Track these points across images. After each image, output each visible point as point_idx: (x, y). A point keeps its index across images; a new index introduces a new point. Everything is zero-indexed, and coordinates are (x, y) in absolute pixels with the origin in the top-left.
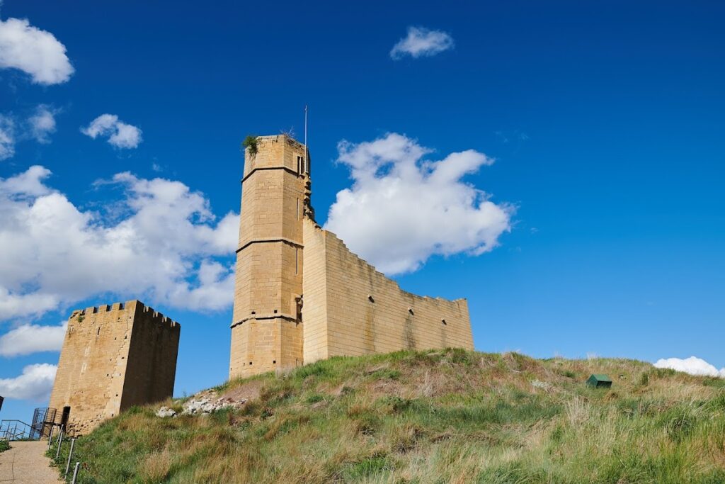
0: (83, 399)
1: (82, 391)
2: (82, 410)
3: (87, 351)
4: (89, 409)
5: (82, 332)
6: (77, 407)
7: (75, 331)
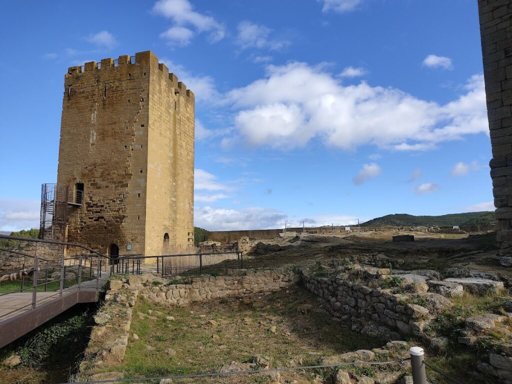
0: (97, 174)
1: (95, 165)
2: (99, 188)
3: (94, 116)
4: (107, 187)
5: (83, 92)
6: (92, 185)
7: (75, 92)
